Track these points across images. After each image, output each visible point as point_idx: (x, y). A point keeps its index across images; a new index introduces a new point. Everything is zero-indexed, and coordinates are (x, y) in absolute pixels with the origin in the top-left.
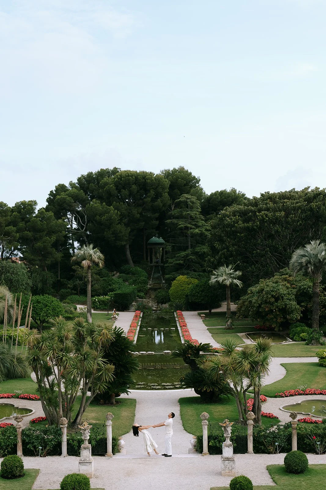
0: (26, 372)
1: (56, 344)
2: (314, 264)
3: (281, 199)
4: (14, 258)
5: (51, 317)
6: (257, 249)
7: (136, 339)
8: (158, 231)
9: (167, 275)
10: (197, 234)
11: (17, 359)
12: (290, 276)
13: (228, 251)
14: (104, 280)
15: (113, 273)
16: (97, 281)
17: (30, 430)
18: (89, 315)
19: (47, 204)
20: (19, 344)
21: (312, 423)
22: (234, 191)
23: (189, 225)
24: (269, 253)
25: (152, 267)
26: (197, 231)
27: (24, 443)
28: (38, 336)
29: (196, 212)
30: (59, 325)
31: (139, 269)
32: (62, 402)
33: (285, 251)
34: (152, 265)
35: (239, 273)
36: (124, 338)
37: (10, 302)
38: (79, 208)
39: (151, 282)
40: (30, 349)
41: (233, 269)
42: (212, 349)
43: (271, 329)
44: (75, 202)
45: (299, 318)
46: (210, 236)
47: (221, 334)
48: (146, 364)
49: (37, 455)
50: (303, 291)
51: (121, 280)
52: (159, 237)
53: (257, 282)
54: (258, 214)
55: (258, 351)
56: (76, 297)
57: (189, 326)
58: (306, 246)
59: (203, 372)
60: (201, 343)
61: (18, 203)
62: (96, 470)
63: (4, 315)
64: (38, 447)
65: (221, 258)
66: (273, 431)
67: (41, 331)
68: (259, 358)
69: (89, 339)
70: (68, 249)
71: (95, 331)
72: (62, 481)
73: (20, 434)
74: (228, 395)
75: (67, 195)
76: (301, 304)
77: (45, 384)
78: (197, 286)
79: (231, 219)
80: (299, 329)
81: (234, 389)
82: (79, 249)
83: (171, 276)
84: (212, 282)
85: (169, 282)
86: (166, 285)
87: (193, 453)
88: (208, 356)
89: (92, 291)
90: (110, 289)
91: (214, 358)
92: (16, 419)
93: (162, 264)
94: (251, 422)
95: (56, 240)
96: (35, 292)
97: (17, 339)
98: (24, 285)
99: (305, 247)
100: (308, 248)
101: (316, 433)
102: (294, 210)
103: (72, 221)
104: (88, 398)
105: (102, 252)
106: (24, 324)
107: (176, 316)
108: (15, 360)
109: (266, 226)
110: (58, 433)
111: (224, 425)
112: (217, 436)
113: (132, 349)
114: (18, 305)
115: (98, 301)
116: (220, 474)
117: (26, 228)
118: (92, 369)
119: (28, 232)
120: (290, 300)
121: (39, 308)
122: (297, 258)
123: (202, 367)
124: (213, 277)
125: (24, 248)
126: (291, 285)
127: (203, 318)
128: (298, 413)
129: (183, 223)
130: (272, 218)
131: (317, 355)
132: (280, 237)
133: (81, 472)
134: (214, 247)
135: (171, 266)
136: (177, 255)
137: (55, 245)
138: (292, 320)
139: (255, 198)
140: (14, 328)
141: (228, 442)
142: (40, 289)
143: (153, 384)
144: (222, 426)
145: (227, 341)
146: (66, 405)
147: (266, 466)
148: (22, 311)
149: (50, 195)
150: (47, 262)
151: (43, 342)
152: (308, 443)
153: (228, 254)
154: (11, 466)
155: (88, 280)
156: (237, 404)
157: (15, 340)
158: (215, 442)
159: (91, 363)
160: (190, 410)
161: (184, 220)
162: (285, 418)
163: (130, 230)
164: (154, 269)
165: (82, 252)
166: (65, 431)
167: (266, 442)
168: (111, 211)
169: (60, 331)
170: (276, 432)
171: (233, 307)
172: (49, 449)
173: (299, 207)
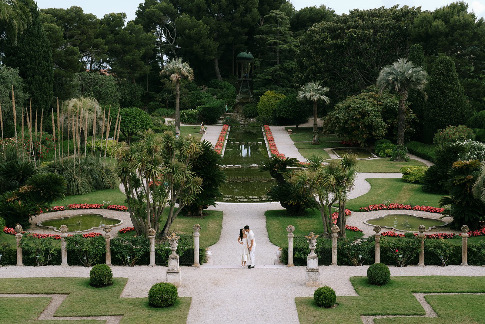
0: (114, 183)
1: (145, 156)
2: (401, 82)
3: (370, 17)
4: (102, 70)
5: (139, 130)
6: (345, 65)
7: (223, 153)
8: (247, 46)
9: (255, 89)
10: (286, 50)
11: (105, 170)
12: (377, 93)
13: (316, 67)
14: (192, 93)
15: (201, 87)
16: (185, 94)
17: (119, 240)
18: (177, 128)
19: (137, 16)
20: (108, 156)
21: (394, 236)
22: (323, 7)
23: (278, 41)
24: (356, 70)
25: (240, 81)
26: (285, 46)
27: (113, 253)
28: (127, 148)
29: (285, 28)
30: (148, 138)
31: (227, 83)
32: (151, 213)
33: (373, 68)
34: (240, 79)
35: (326, 89)
36: (212, 152)
37: (99, 114)
38: (168, 21)
39: (239, 96)
40: (118, 161)
41: (320, 86)
42: (298, 164)
43: (356, 145)
44: (165, 15)
45: (385, 134)
46: (298, 52)
47: (308, 149)
48: (233, 177)
49: (126, 265)
50: (389, 108)
51: (209, 94)
52: (247, 52)
53: (344, 99)
54: (347, 31)
55: (344, 166)
56: (165, 110)
57: (276, 140)
58: (393, 63)
59: (290, 186)
60: (288, 158)
61: (107, 15)
62: (183, 280)
63: (92, 126)
64: (126, 257)
65: (309, 75)
66: (357, 244)
67: (130, 143)
68: (345, 173)
69: (177, 152)
70: (157, 62)
71: (183, 144)
72: (150, 290)
73: (109, 244)
74: (314, 209)
75: (157, 8)
76: (387, 121)
77: (133, 195)
78: (285, 101)
79: (320, 35)
80: (384, 145)
81: (320, 203)
82: (168, 62)
83: (259, 91)
84: (299, 98)
85: (257, 97)
86: (254, 100)
87: (279, 264)
88: (294, 170)
89: (180, 104)
90: (198, 103)
91: (300, 173)
92: (105, 229)
93: (250, 79)
94: (336, 235)
95: (145, 53)
96: (123, 104)
97: (106, 151)
98: (112, 97)
99: (392, 65)
100: (396, 65)
101: (398, 247)
102: (383, 28)
103: (161, 34)
104: (176, 210)
105: (191, 66)
106: (113, 136)
107: (263, 130)
108: (104, 172)
109: (355, 44)
110: (147, 244)
111: (310, 238)
112: (302, 248)
113: (220, 162)
114: (107, 117)
115: (186, 115)
116: (305, 285)
117: (115, 41)
118: (180, 182)
119: (117, 45)
120: (376, 117)
121: (128, 121)
122: (384, 75)
123: (288, 180)
124: (301, 92)
125: (113, 60)
126: (378, 102)
127: (290, 132)
128: (382, 227)
129: (272, 38)
130: (360, 35)
131: (402, 171)
132: (368, 55)
133: (169, 281)
134: (303, 63)
135: (260, 81)
136: (265, 71)
137: (144, 58)
138: (378, 136)
139: (344, 15)
140: (102, 140)
141: (313, 254)
142: (129, 101)
143: (240, 197)
144: (307, 239)
145: (314, 156)
146: (154, 217)
147: (349, 277)
148: (110, 123)
149: (139, 7)
150: (135, 75)
151: (132, 154)
152: (390, 256)
153: (316, 70)
154: (100, 275)
155: (177, 93)
156: (322, 217)
157: (103, 152)
158: (300, 254)
159: (179, 176)
160: (276, 223)
161: (273, 35)
162: (368, 232)
163: (219, 44)
164: (242, 84)
165: (171, 66)
166: (153, 241)
167: (349, 254)
168: (200, 25)
169: (149, 144)
170: (359, 245)
171: (320, 122)
172: (137, 259)
173: (388, 25)
